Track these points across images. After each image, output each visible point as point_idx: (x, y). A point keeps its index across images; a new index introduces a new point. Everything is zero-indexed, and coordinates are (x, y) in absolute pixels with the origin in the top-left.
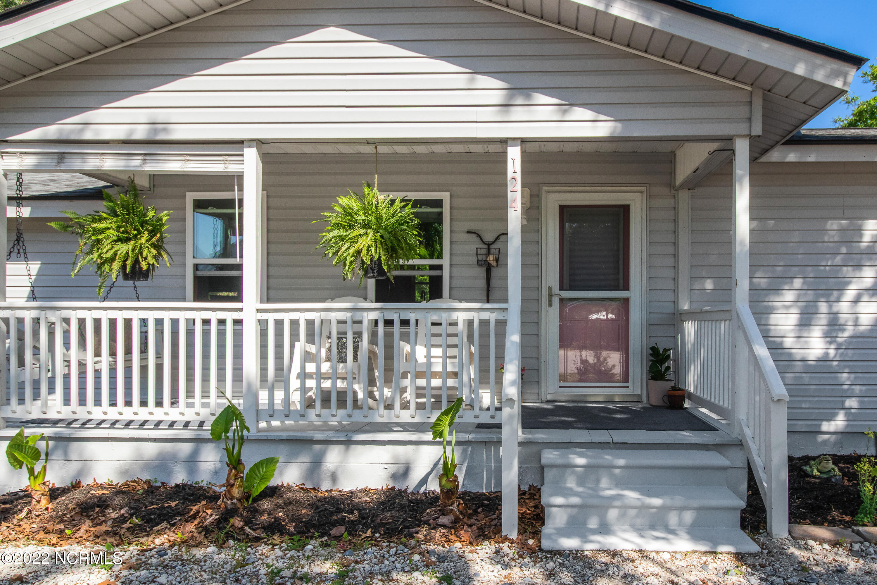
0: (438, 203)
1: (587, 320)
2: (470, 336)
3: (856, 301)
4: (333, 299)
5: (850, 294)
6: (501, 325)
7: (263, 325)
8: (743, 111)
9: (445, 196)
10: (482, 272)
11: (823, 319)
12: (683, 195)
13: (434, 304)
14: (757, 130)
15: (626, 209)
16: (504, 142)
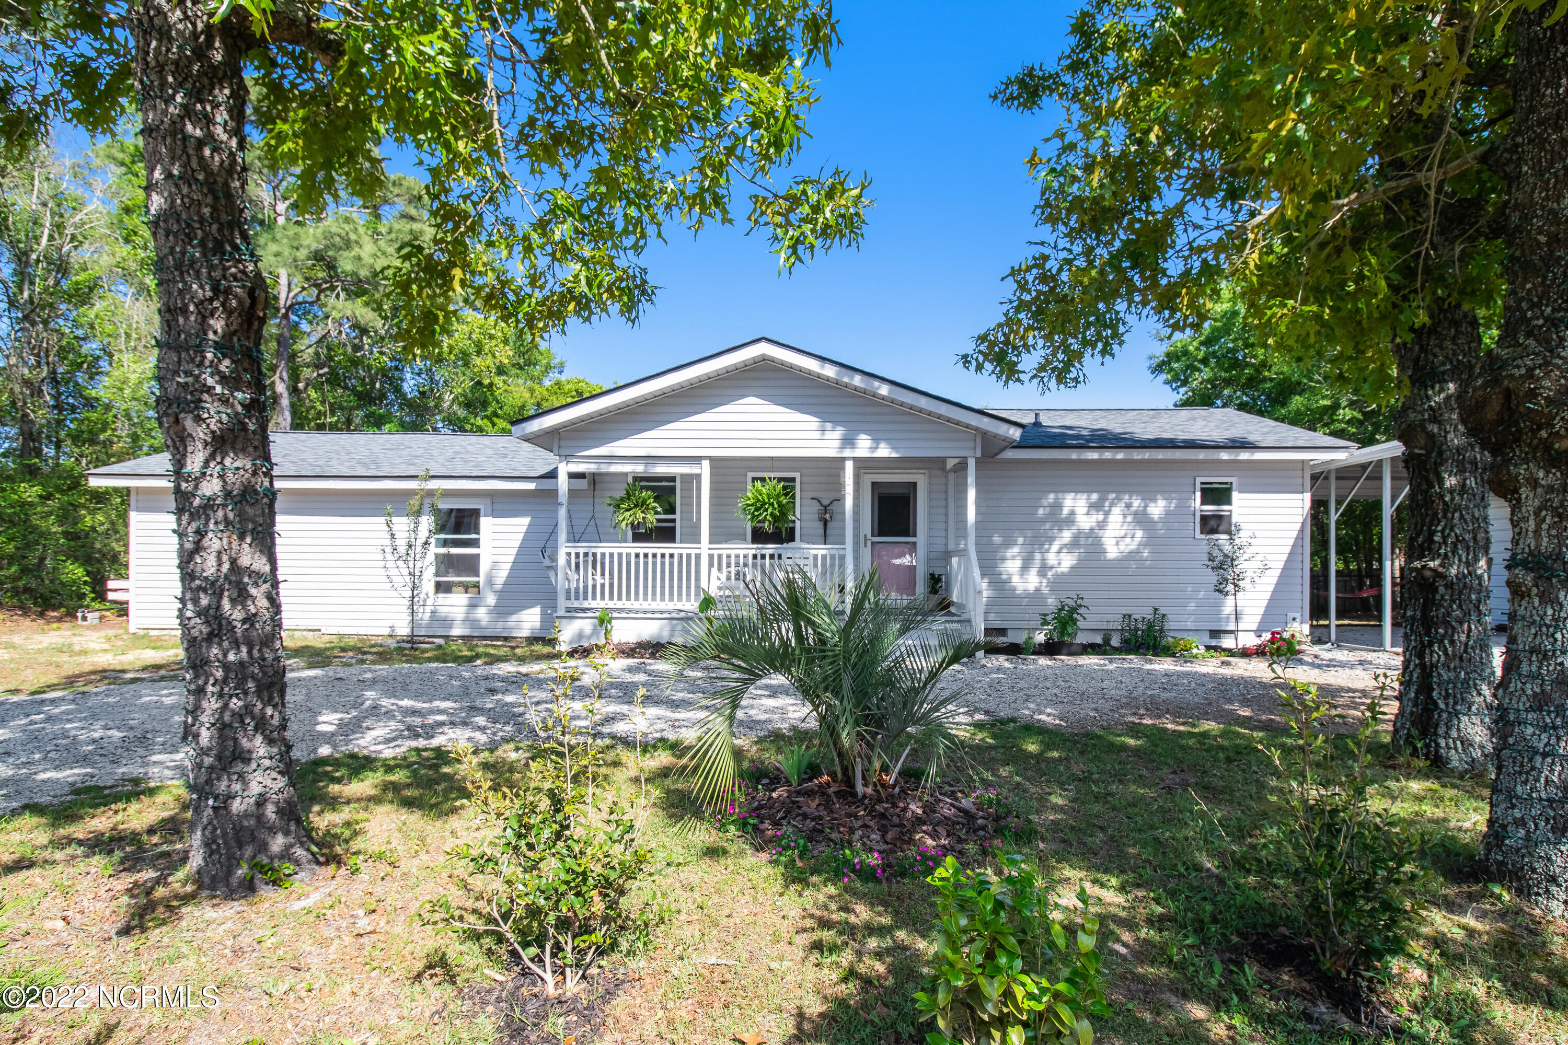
0: (793, 480)
1: (890, 564)
2: (816, 566)
3: (1059, 552)
4: (726, 542)
5: (1055, 547)
6: (842, 558)
7: (711, 557)
8: (971, 444)
9: (797, 475)
10: (821, 524)
11: (1037, 563)
12: (951, 476)
13: (791, 545)
14: (979, 454)
15: (915, 484)
16: (843, 459)
